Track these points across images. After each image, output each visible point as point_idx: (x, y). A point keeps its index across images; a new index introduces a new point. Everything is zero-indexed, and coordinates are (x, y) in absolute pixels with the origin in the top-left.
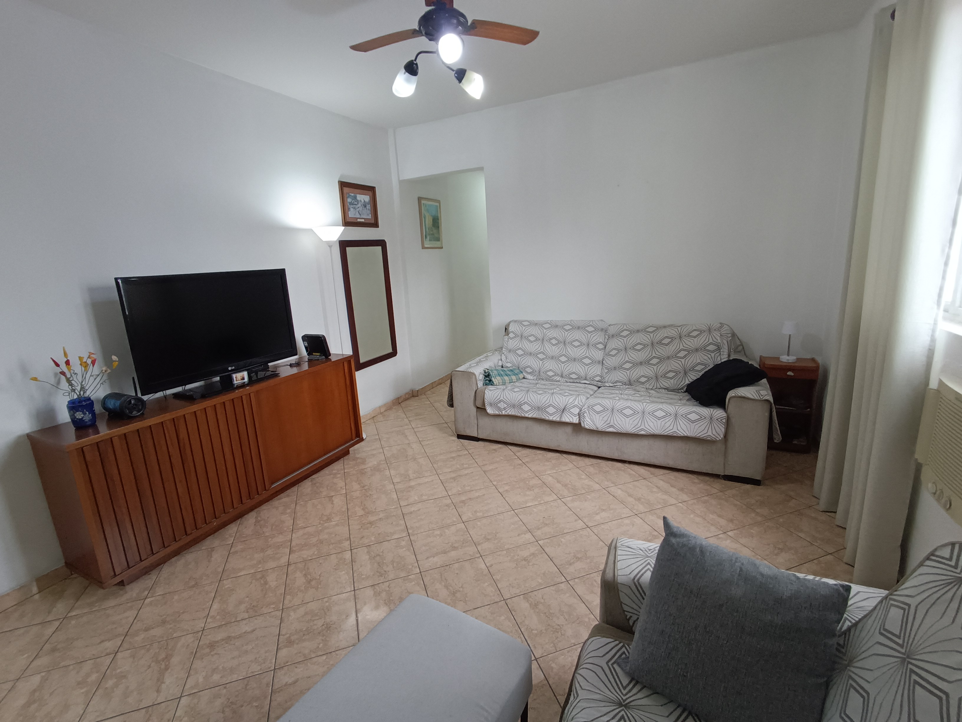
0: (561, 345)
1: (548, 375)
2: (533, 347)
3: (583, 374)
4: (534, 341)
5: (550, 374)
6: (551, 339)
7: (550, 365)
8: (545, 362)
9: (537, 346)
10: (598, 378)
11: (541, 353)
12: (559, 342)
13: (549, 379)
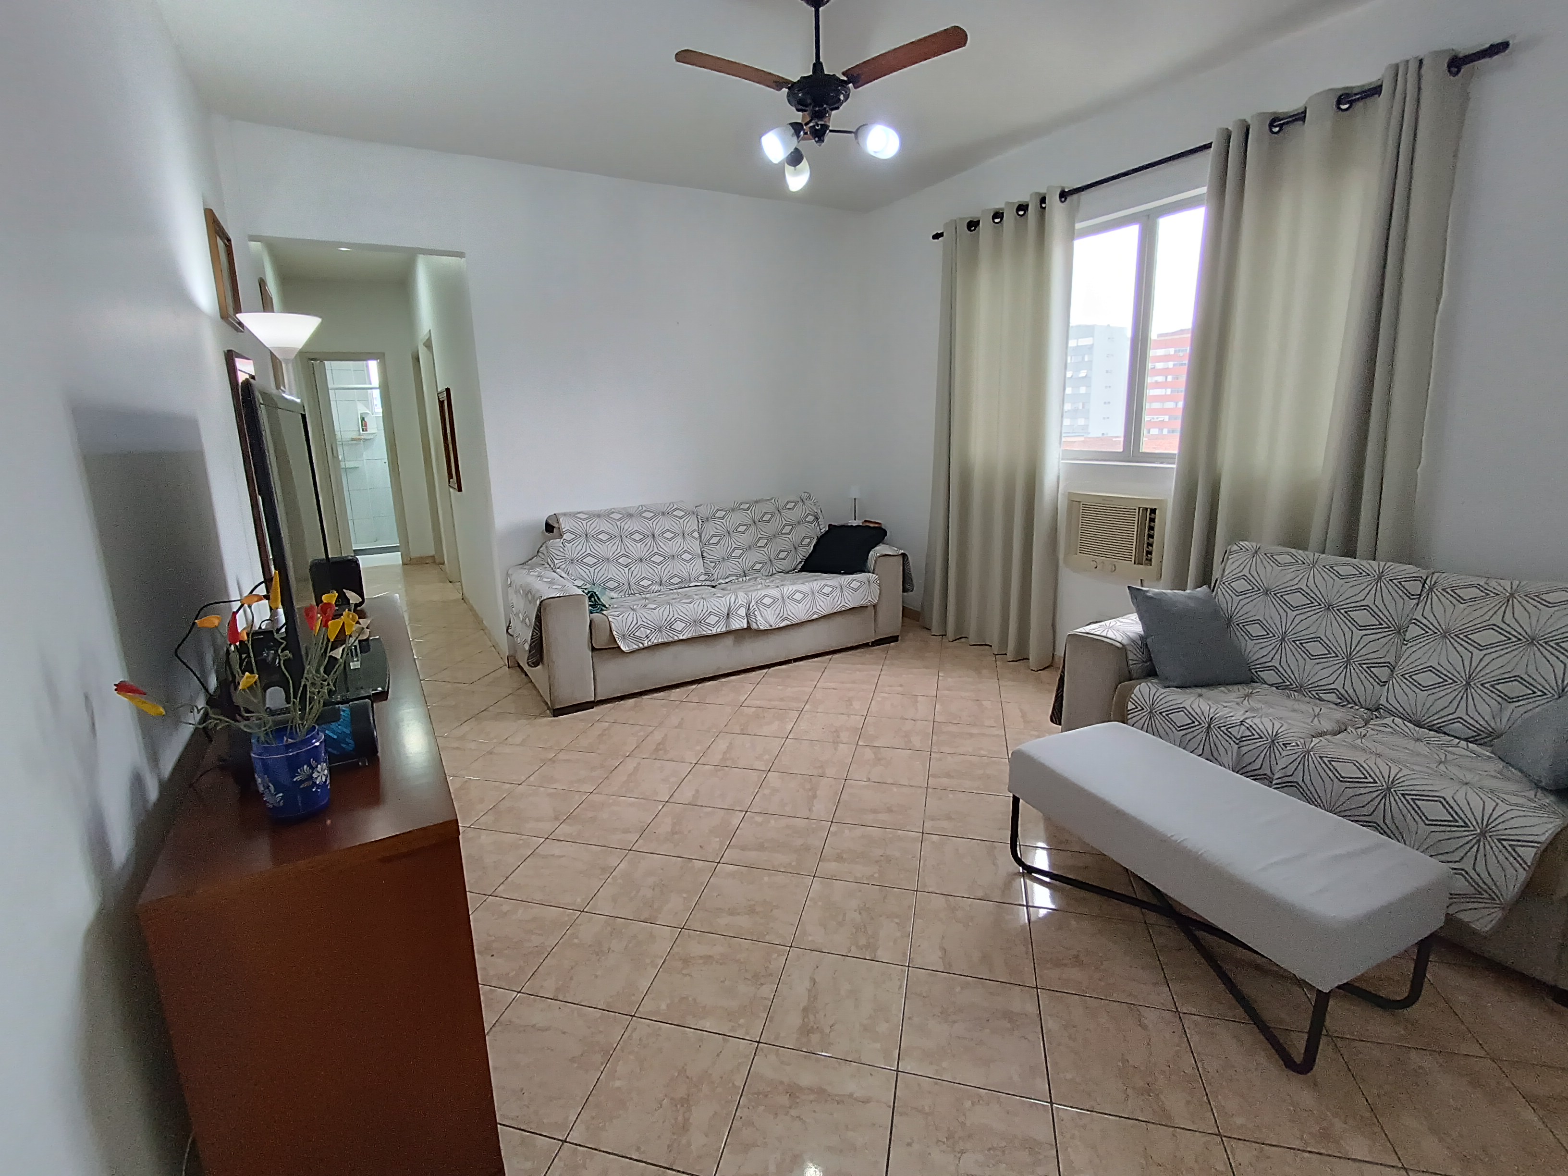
0: (649, 540)
1: (643, 586)
2: (608, 550)
3: (685, 575)
4: (609, 540)
5: (645, 583)
6: (632, 534)
7: (640, 570)
8: (633, 569)
9: (615, 547)
10: (703, 578)
11: (624, 555)
12: (645, 536)
13: (644, 590)
